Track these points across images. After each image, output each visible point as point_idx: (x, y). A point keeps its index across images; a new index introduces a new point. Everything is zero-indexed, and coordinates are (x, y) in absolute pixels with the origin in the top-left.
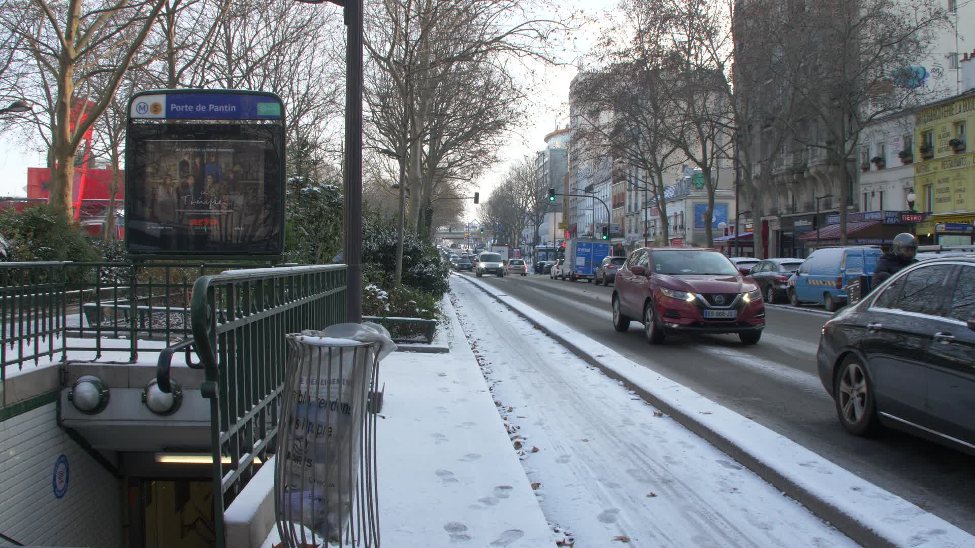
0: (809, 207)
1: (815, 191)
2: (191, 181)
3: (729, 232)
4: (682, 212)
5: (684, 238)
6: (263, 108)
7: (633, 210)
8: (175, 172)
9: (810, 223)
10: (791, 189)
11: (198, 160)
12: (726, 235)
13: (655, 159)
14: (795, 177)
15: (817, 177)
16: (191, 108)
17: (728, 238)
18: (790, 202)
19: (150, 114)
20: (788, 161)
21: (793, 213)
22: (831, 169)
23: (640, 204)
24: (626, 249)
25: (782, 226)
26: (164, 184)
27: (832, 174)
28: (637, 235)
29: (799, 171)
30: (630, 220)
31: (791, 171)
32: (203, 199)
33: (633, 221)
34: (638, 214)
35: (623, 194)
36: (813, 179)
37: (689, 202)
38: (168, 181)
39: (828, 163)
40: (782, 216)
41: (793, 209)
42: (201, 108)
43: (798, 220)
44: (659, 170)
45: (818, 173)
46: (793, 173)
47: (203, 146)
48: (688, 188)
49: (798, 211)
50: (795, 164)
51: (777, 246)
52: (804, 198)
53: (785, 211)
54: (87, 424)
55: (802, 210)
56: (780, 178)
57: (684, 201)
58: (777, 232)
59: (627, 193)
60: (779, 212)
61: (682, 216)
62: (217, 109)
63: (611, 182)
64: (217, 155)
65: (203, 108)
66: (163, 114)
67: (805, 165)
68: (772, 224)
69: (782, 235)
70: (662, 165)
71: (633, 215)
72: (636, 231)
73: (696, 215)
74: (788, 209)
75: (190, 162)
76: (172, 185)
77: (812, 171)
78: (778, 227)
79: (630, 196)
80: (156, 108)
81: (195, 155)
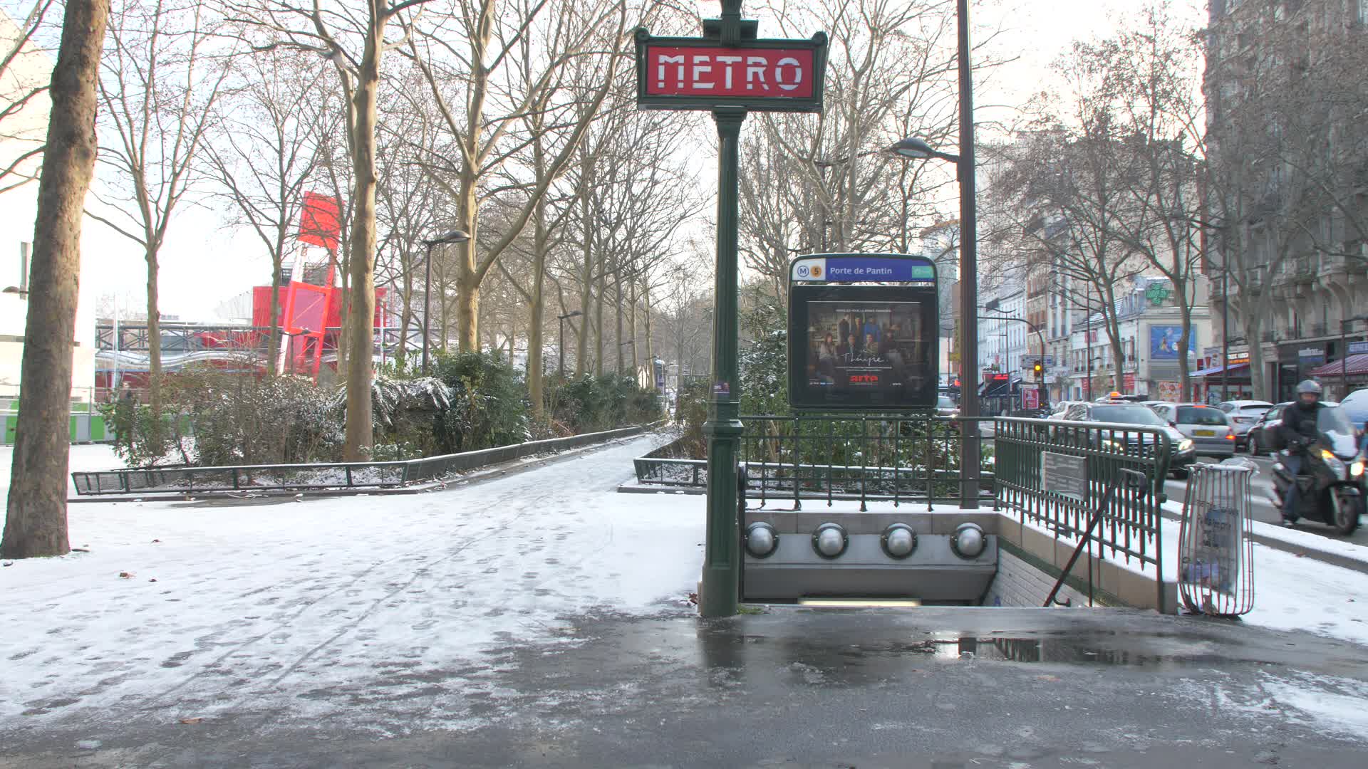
0: (1320, 330)
1: (1328, 309)
2: (850, 340)
3: (1205, 365)
4: (1132, 338)
5: (1136, 372)
6: (917, 271)
7: (1059, 334)
8: (837, 333)
9: (1322, 352)
10: (1293, 307)
11: (857, 320)
12: (1200, 369)
13: (1102, 267)
14: (1299, 290)
15: (1331, 290)
16: (849, 271)
17: (1204, 373)
18: (1292, 324)
19: (811, 277)
20: (1288, 268)
21: (1296, 338)
22: (1351, 280)
23: (1069, 327)
24: (1048, 388)
25: (1280, 356)
26: (826, 343)
27: (1353, 287)
28: (1066, 369)
29: (1305, 282)
30: (1055, 349)
31: (1293, 283)
32: (862, 357)
33: (1060, 351)
34: (1066, 340)
35: (1044, 314)
36: (1325, 293)
37: (1143, 323)
38: (829, 340)
39: (1347, 271)
40: (1281, 343)
41: (1296, 333)
42: (858, 271)
43: (1305, 348)
44: (1109, 282)
45: (1333, 285)
46: (1296, 284)
47: (862, 307)
48: (1140, 305)
49: (1303, 336)
50: (1299, 272)
51: (1273, 383)
52: (1312, 318)
53: (1284, 337)
54: (760, 567)
55: (1311, 334)
56: (1277, 292)
57: (1135, 322)
58: (1273, 364)
59: (1050, 311)
60: (1276, 338)
61: (1133, 343)
62: (875, 272)
63: (1026, 297)
64: (874, 315)
65: (861, 271)
66: (822, 277)
67: (1314, 273)
68: (1267, 353)
69: (1281, 369)
70: (1113, 276)
71: (1058, 341)
72: (1064, 364)
73: (1152, 342)
74: (1288, 333)
75: (850, 322)
76: (832, 343)
77: (1324, 282)
78: (1274, 358)
79: (1054, 315)
80: (816, 271)
81: (854, 315)
